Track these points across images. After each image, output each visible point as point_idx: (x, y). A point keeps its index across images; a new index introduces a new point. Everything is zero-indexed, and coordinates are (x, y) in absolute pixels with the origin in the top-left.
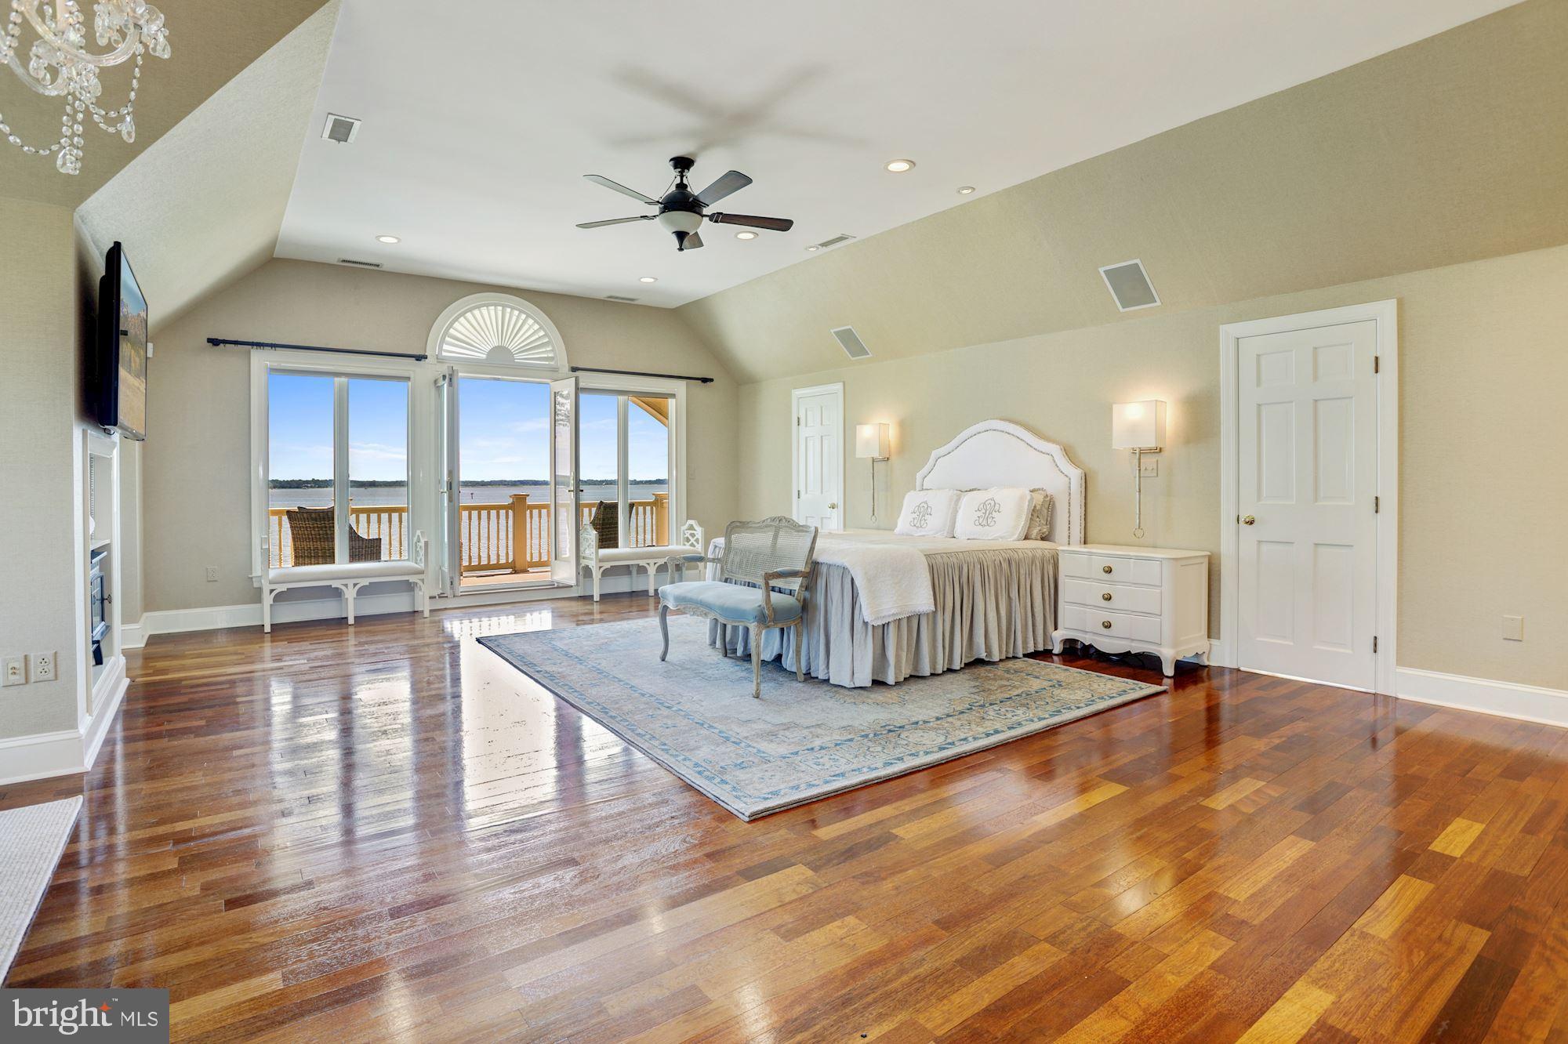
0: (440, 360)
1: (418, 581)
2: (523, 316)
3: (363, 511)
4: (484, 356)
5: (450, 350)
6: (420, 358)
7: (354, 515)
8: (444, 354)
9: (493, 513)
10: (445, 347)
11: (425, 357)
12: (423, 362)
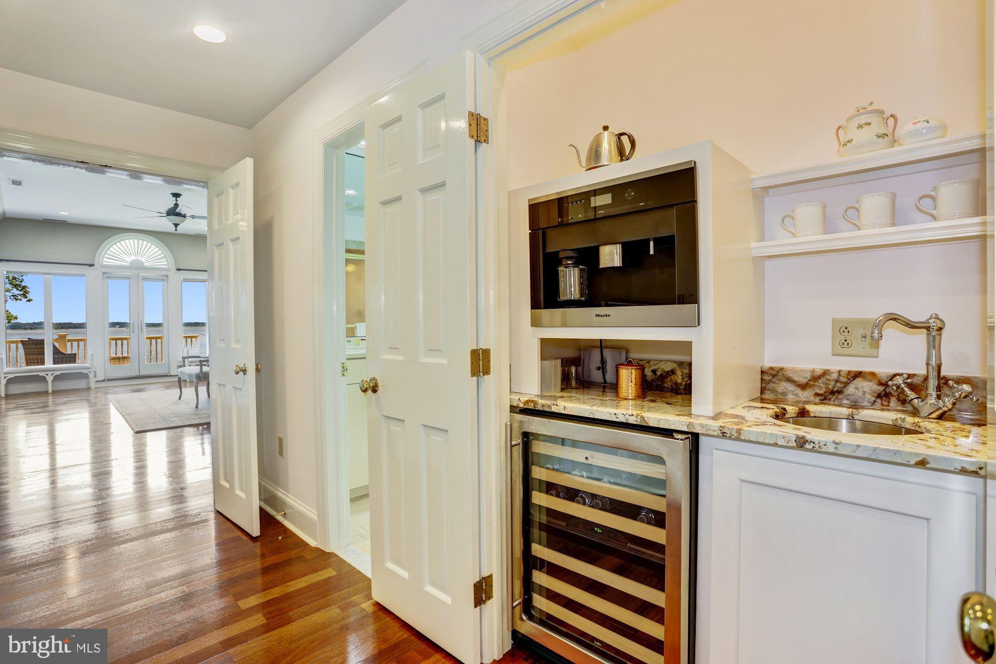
0: (103, 266)
1: (88, 373)
2: (149, 244)
3: (75, 340)
4: (128, 264)
5: (106, 261)
6: (92, 265)
7: (70, 343)
8: (104, 263)
9: (154, 341)
10: (105, 260)
11: (93, 265)
12: (93, 267)
